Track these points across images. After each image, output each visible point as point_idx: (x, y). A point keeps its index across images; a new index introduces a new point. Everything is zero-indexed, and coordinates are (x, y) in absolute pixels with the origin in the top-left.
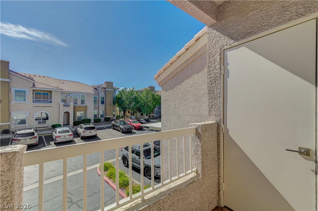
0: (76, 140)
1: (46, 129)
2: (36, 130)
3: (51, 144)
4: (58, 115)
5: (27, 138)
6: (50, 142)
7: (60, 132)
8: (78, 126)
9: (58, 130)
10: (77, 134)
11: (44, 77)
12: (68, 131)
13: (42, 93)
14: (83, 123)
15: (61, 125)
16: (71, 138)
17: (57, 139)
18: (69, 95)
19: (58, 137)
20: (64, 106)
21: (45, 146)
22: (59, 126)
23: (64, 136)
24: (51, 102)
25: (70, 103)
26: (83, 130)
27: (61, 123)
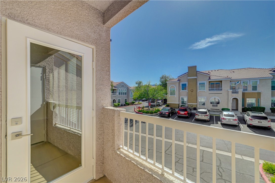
0: (242, 126)
1: (217, 111)
2: (209, 111)
3: (218, 124)
4: (227, 100)
5: (203, 114)
6: (218, 122)
7: (225, 115)
8: (245, 113)
9: (225, 113)
10: (244, 120)
11: (218, 70)
12: (233, 116)
13: (215, 83)
14: (251, 111)
15: (229, 109)
16: (235, 123)
17: (223, 120)
18: (238, 83)
19: (224, 119)
20: (233, 92)
21: (214, 124)
22: (228, 110)
23: (229, 119)
24: (221, 90)
25: (238, 90)
26: (250, 118)
27: (230, 108)
